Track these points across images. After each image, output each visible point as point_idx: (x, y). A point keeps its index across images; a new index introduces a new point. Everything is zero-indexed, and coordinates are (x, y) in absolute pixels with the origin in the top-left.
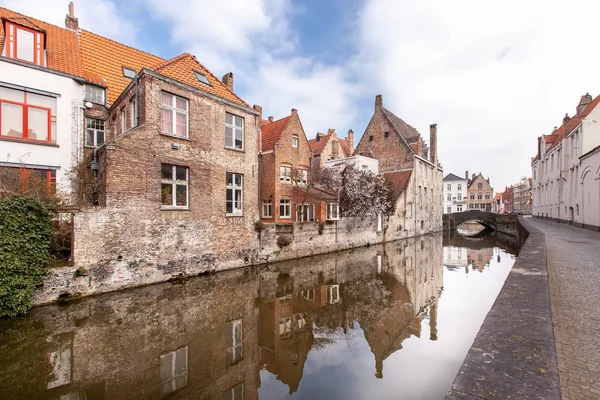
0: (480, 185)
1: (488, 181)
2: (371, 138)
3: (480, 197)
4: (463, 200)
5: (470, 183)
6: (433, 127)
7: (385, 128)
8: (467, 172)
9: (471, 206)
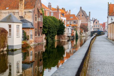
0: (96, 23)
1: (98, 21)
2: (79, 16)
3: (96, 26)
4: (92, 27)
5: (94, 22)
6: (90, 12)
7: (82, 14)
8: (93, 18)
9: (94, 29)
